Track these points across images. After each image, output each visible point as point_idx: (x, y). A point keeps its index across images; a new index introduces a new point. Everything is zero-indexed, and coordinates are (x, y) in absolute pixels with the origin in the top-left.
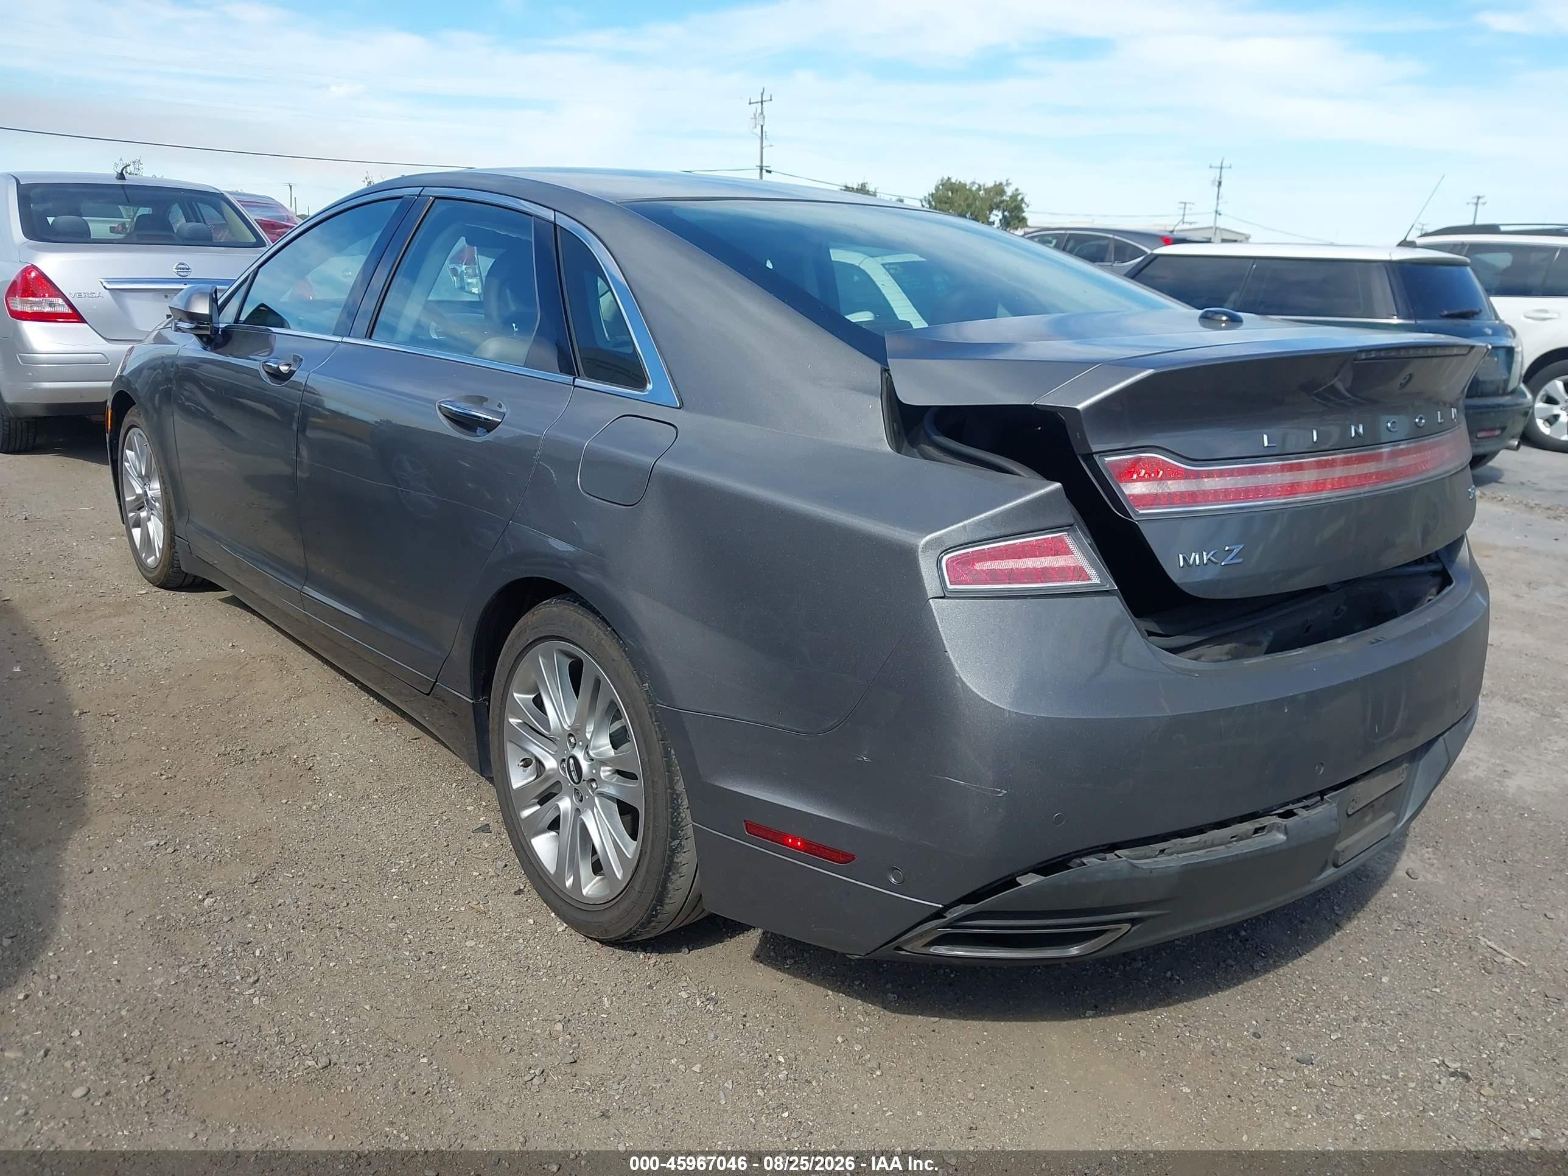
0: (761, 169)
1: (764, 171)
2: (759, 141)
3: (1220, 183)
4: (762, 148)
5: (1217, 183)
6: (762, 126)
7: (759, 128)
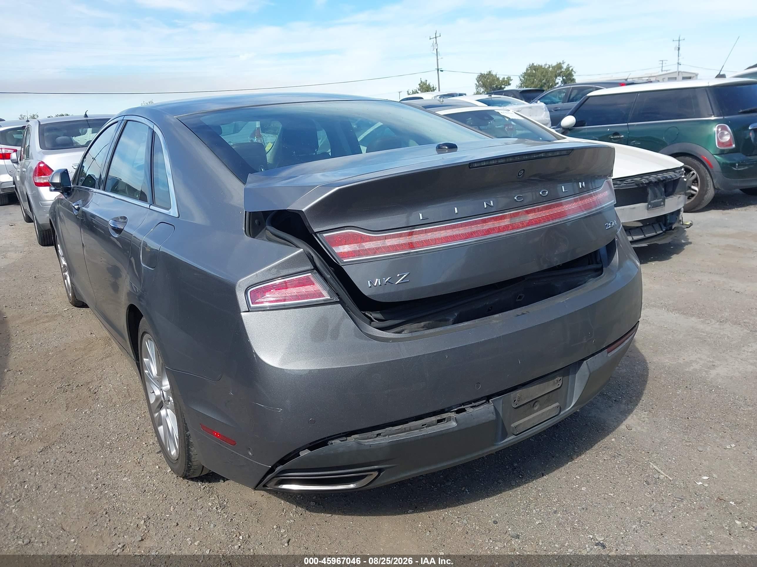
0: (438, 70)
1: (439, 71)
2: (436, 56)
3: (679, 49)
4: (437, 60)
5: (677, 49)
6: (437, 49)
7: (436, 50)
